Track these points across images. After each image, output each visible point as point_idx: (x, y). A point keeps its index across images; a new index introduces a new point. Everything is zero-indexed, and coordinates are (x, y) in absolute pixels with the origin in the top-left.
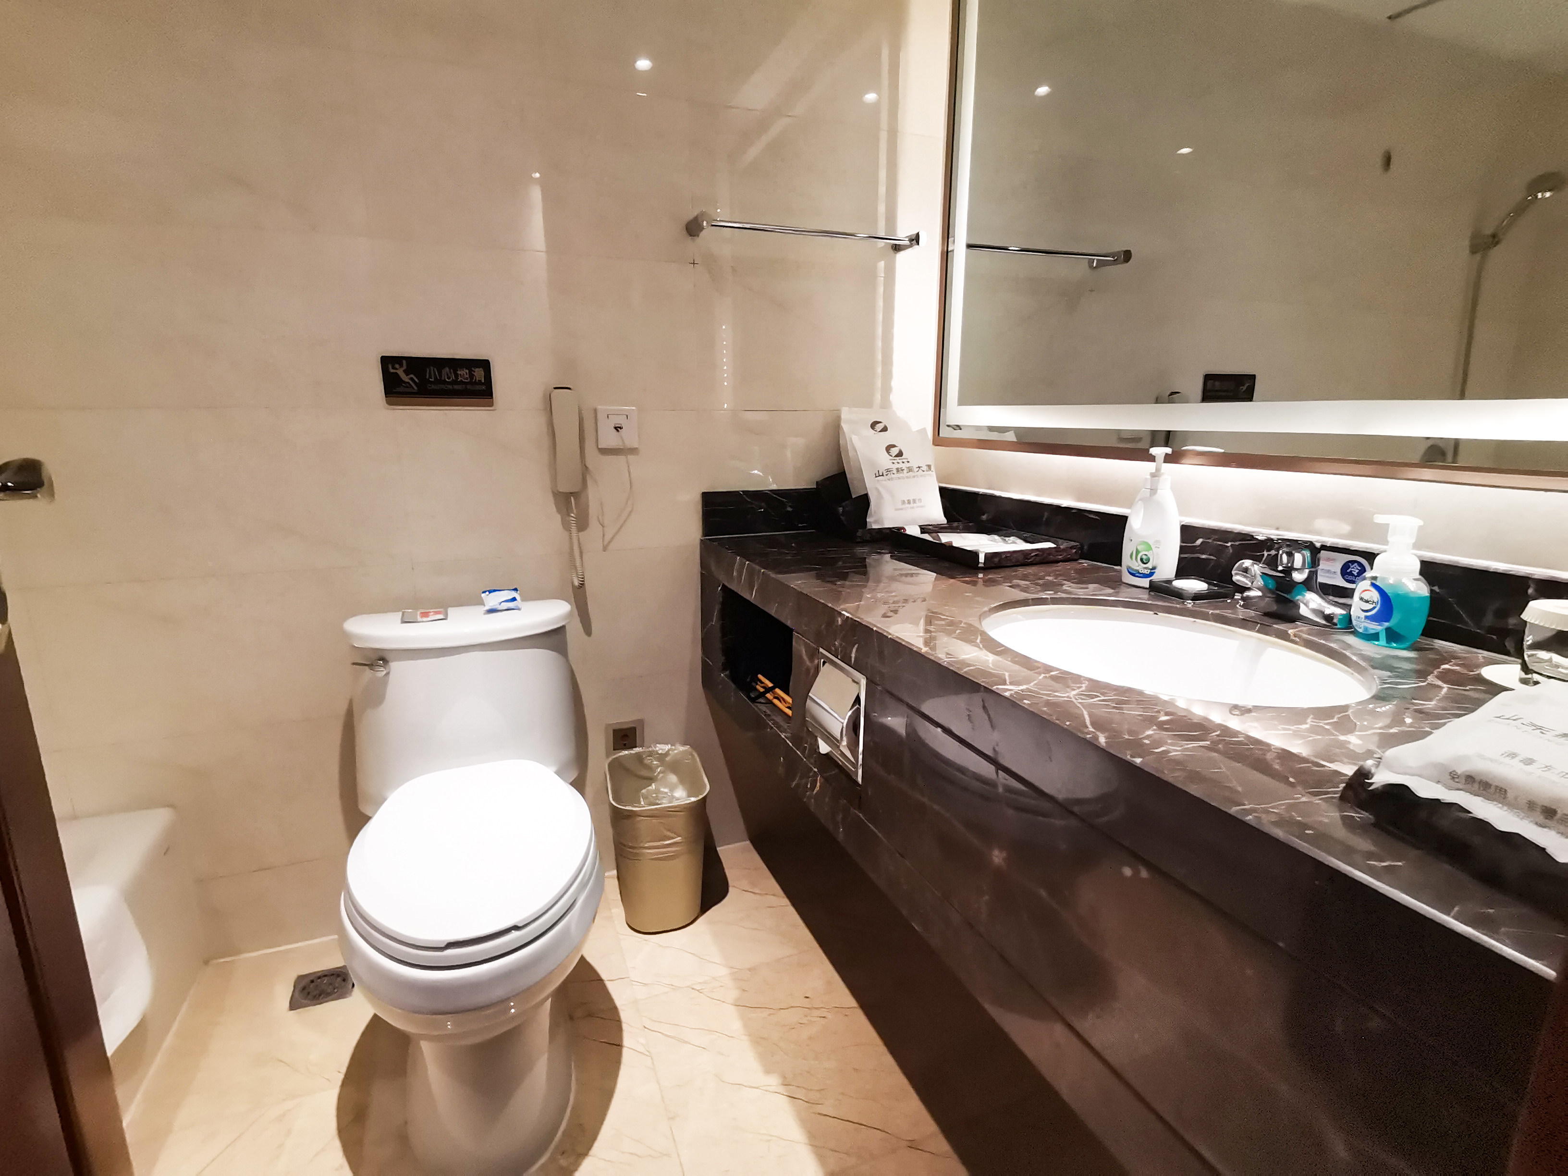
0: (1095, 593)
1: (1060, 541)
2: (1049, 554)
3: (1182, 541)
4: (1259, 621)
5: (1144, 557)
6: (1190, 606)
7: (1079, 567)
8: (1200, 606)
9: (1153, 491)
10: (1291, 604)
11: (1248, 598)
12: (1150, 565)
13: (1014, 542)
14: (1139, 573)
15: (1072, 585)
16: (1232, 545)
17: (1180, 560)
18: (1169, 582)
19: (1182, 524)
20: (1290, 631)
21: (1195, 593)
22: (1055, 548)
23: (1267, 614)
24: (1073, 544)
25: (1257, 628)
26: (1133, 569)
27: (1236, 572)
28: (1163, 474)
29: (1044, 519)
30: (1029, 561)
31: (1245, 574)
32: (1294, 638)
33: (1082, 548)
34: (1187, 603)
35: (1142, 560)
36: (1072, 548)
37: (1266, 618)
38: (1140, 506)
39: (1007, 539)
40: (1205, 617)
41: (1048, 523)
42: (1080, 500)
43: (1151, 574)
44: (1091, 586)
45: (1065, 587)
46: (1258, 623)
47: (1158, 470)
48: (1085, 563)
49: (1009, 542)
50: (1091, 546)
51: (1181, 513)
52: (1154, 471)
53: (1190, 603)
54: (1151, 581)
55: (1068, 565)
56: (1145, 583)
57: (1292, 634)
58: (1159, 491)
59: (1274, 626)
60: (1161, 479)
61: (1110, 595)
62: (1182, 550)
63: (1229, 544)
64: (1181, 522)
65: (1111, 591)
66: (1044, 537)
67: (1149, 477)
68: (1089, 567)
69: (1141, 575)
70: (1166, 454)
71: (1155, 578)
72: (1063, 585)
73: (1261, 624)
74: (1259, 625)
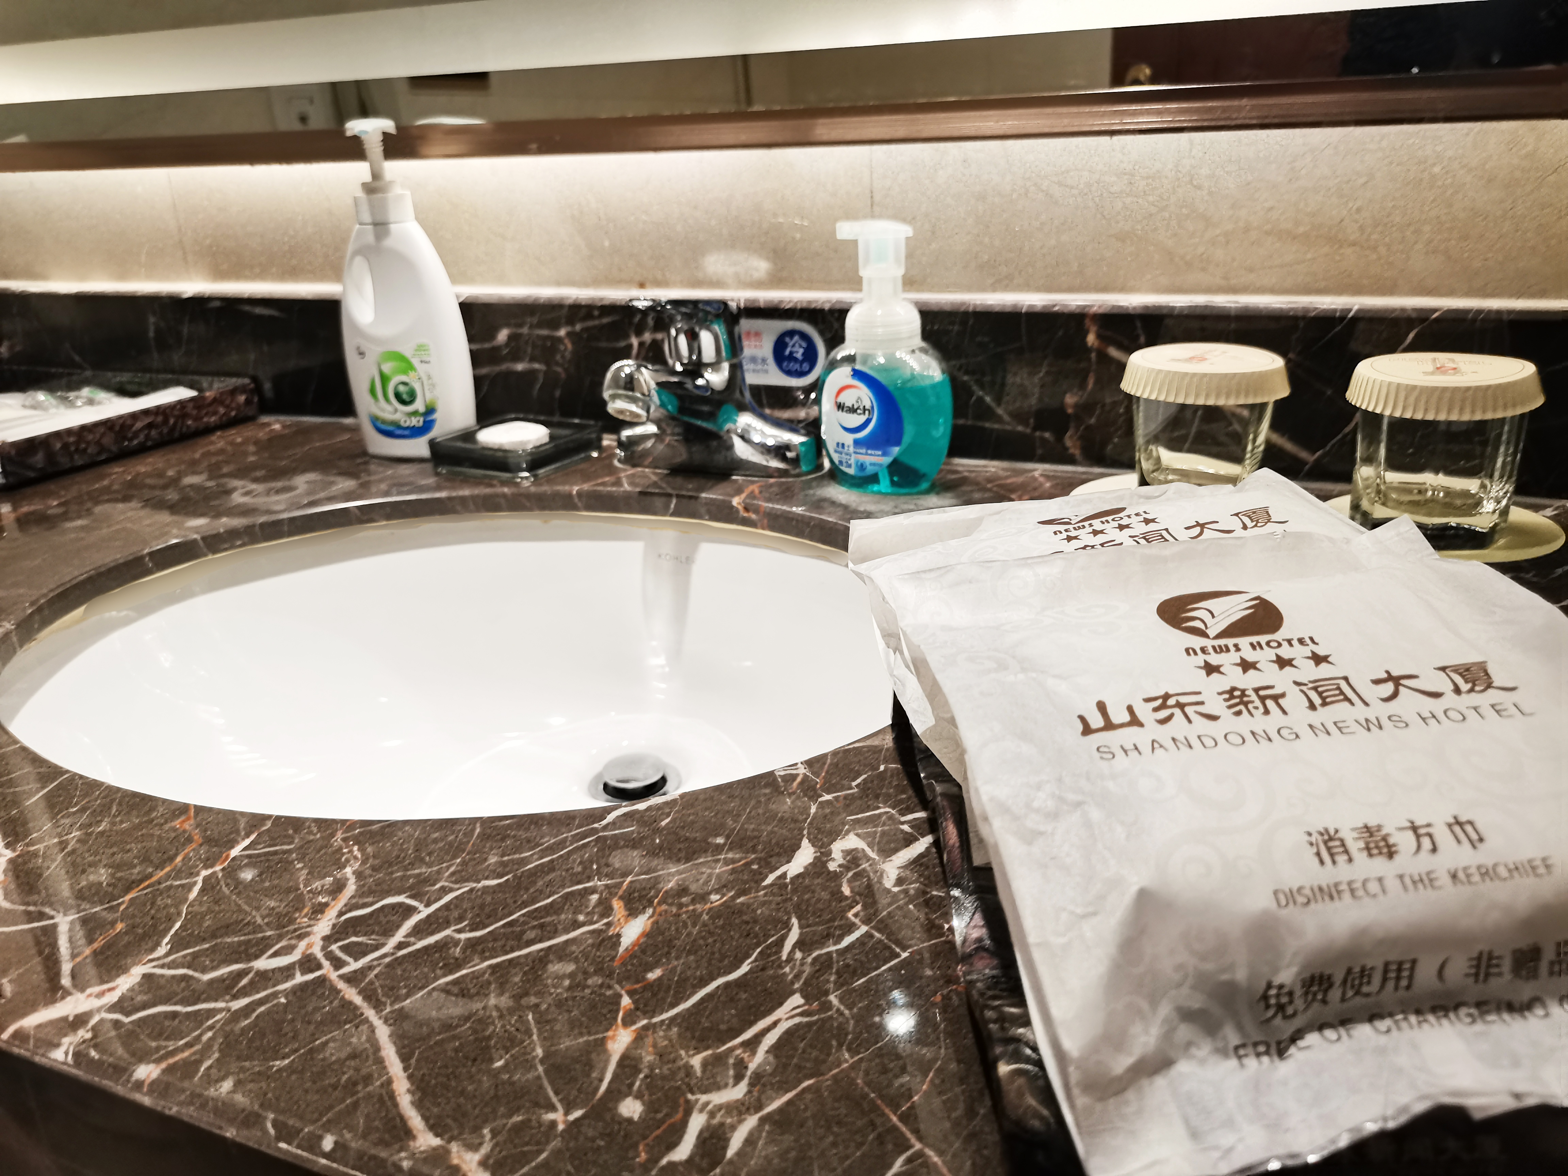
0: (311, 498)
1: (205, 382)
2: (184, 416)
3: (471, 339)
4: (670, 491)
5: (402, 388)
6: (526, 484)
7: (262, 435)
8: (549, 480)
9: (381, 226)
10: (714, 443)
11: (634, 441)
12: (419, 405)
13: (91, 402)
14: (399, 427)
15: (254, 486)
16: (569, 334)
17: (478, 381)
18: (468, 436)
19: (461, 300)
20: (736, 501)
21: (531, 454)
22: (192, 399)
23: (678, 471)
24: (233, 382)
25: (672, 506)
26: (384, 422)
27: (611, 392)
28: (390, 182)
29: (151, 334)
30: (135, 442)
31: (630, 393)
32: (746, 515)
33: (258, 389)
34: (522, 478)
35: (398, 396)
36: (234, 392)
37: (679, 480)
38: (359, 271)
39: (72, 395)
40: (566, 503)
41: (163, 343)
42: (220, 274)
43: (427, 426)
44: (302, 481)
45: (237, 498)
46: (670, 496)
47: (376, 175)
48: (276, 424)
49: (79, 403)
50: (278, 381)
51: (455, 278)
52: (368, 178)
53: (526, 478)
54: (432, 444)
55: (237, 435)
56: (419, 447)
57: (740, 508)
58: (393, 227)
59: (704, 495)
60: (390, 195)
61: (349, 496)
62: (477, 359)
63: (562, 332)
64: (458, 297)
65: (347, 484)
66: (162, 376)
67: (360, 194)
68: (287, 431)
69: (406, 432)
70: (386, 135)
71: (437, 432)
72: (228, 492)
73: (678, 496)
74: (674, 501)
